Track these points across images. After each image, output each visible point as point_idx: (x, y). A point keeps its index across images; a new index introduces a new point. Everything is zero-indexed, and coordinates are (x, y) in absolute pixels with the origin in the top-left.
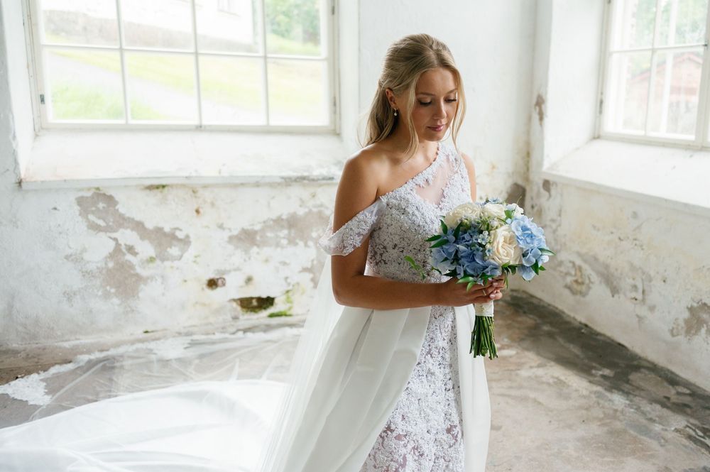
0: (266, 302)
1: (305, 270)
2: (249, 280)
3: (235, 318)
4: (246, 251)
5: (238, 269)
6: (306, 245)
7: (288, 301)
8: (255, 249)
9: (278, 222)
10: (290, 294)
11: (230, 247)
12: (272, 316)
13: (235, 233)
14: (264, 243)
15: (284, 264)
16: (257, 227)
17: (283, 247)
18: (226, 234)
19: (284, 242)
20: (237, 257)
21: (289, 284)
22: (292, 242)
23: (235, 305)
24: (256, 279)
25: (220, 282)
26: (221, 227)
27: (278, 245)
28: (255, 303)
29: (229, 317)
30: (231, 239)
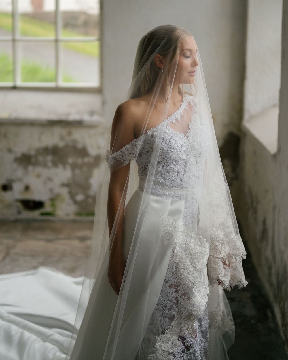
0: (38, 205)
1: (64, 185)
2: (27, 188)
3: (19, 213)
4: (26, 168)
5: (20, 180)
7: (53, 205)
8: (31, 168)
9: (46, 151)
10: (54, 201)
11: (15, 165)
12: (43, 214)
13: (18, 155)
14: (36, 164)
16: (33, 153)
18: (12, 157)
19: (50, 164)
20: (20, 172)
21: (53, 194)
22: (55, 164)
23: (18, 204)
24: (31, 187)
25: (9, 187)
26: (10, 151)
27: (45, 166)
28: (31, 204)
29: (15, 211)
30: (16, 159)
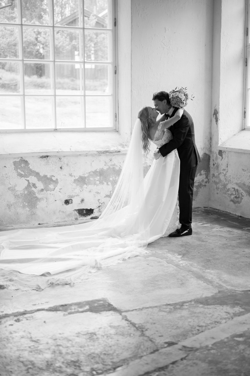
0: (90, 212)
1: (107, 196)
2: (83, 200)
3: (76, 219)
4: (81, 187)
5: (78, 195)
6: (107, 184)
7: (100, 211)
8: (85, 186)
9: (95, 172)
10: (100, 208)
11: (75, 185)
12: (92, 218)
13: (77, 178)
14: (89, 183)
15: (98, 193)
16: (86, 175)
17: (97, 185)
18: (73, 178)
19: (98, 182)
20: (77, 190)
21: (100, 203)
22: (101, 183)
23: (76, 212)
24: (86, 200)
25: (70, 201)
26: (71, 175)
27: (95, 184)
28: (85, 212)
29: (74, 219)
30: (75, 180)
